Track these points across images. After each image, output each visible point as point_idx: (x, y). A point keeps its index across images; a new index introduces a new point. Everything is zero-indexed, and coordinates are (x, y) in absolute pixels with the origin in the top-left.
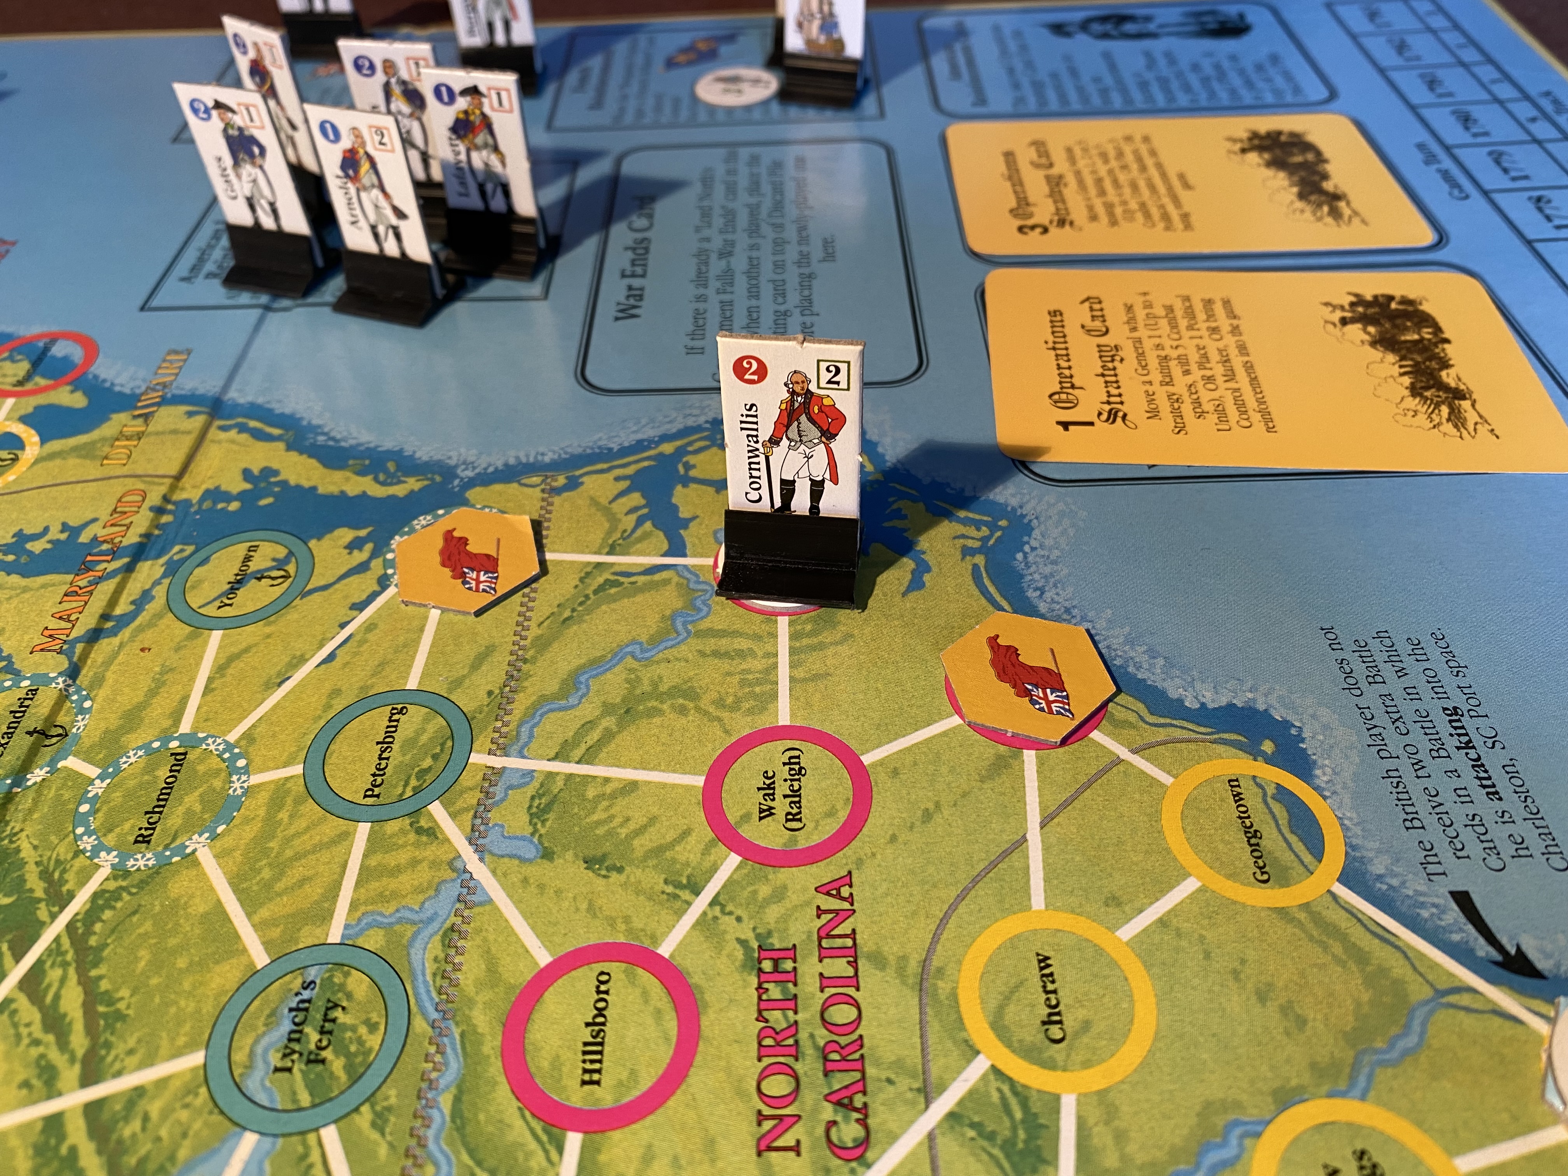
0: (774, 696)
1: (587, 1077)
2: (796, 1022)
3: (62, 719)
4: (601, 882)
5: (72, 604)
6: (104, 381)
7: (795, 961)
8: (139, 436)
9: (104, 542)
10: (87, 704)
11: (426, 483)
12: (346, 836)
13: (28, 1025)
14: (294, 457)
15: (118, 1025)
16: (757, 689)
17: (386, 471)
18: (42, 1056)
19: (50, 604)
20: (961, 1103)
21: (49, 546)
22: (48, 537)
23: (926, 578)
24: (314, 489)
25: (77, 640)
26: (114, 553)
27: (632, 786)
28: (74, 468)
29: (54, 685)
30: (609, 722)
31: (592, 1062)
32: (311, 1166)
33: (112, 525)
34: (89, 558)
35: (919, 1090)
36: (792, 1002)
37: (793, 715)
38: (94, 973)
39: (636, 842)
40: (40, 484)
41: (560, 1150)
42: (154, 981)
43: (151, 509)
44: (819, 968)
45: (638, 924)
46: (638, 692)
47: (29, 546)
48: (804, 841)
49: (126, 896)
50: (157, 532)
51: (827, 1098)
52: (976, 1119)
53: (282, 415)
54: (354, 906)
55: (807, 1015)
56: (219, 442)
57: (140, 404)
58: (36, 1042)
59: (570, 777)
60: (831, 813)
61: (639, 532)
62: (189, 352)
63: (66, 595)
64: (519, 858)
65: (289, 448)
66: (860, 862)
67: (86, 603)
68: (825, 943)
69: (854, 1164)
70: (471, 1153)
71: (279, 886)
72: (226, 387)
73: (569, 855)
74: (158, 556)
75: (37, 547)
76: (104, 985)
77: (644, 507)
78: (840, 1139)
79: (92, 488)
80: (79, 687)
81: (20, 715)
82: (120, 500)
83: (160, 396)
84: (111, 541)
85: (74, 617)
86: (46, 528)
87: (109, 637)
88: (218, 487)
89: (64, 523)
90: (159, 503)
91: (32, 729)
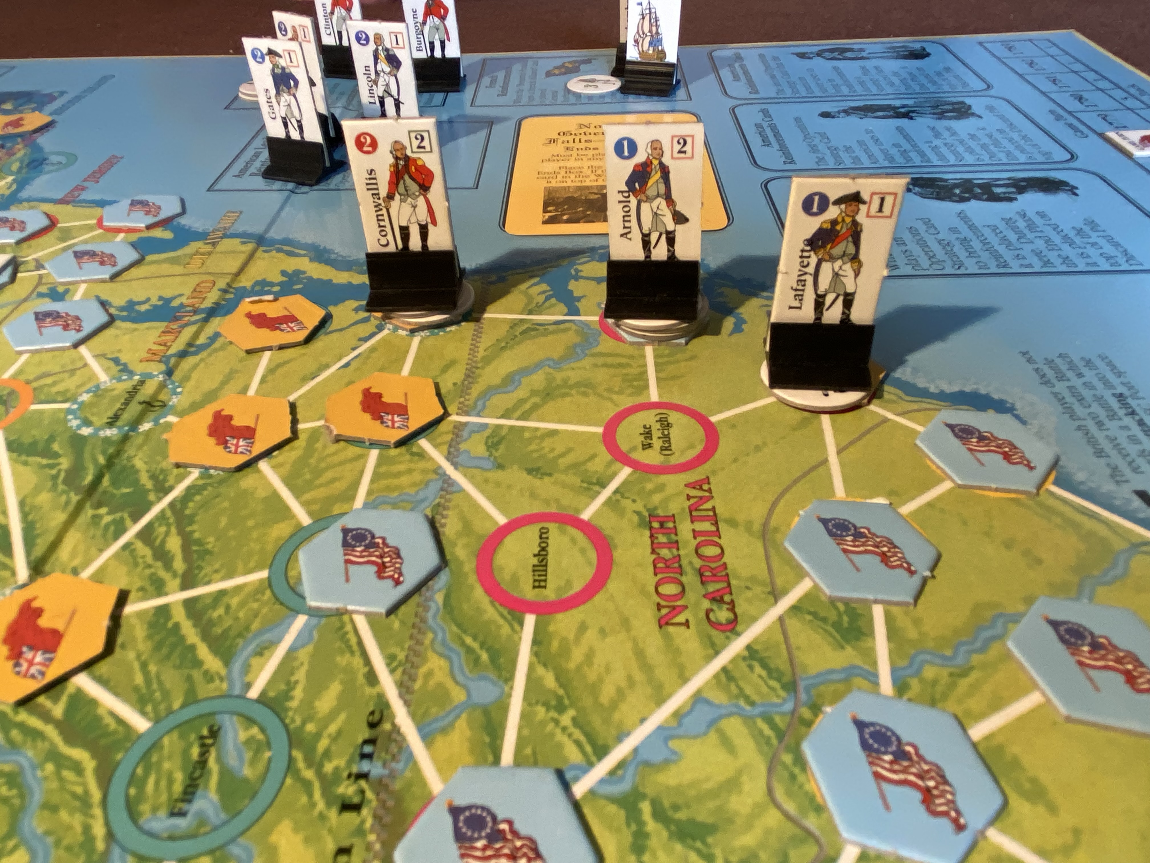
0: (646, 387)
1: (537, 584)
2: (679, 556)
3: (162, 397)
4: (537, 482)
5: (168, 338)
6: (184, 225)
7: (674, 522)
8: (209, 253)
9: (189, 306)
10: (179, 390)
12: (362, 458)
13: (143, 557)
14: (315, 265)
15: (207, 557)
16: (635, 383)
18: (153, 574)
19: (152, 337)
20: (800, 600)
21: (149, 308)
22: (151, 303)
23: (744, 326)
24: (330, 281)
25: (172, 355)
26: (195, 312)
27: (554, 433)
28: (166, 269)
29: (156, 379)
30: (536, 400)
31: (539, 575)
32: (346, 633)
33: (193, 298)
34: (178, 314)
35: (769, 593)
36: (676, 544)
37: (660, 396)
38: (189, 529)
39: (561, 461)
41: (521, 624)
42: (232, 533)
43: (219, 290)
44: (692, 527)
45: (565, 502)
46: (554, 385)
47: (137, 307)
48: (674, 460)
49: (210, 488)
50: (223, 303)
51: (705, 596)
52: (812, 610)
53: (306, 244)
54: (369, 493)
55: (687, 552)
56: (264, 259)
57: (209, 237)
58: (149, 566)
59: (512, 428)
60: (692, 446)
61: (547, 304)
62: (241, 212)
63: (163, 332)
64: (482, 468)
65: (311, 260)
66: (714, 472)
67: (177, 337)
68: (694, 513)
69: (728, 634)
70: (459, 626)
71: (318, 482)
72: (267, 230)
73: (515, 467)
75: (143, 308)
76: (196, 535)
77: (550, 291)
78: (716, 619)
79: (179, 279)
80: (173, 381)
81: (134, 394)
82: (197, 286)
83: (222, 234)
84: (193, 306)
85: (169, 344)
86: (148, 298)
87: (193, 356)
88: (264, 279)
89: (160, 296)
90: (225, 287)
91: (143, 401)
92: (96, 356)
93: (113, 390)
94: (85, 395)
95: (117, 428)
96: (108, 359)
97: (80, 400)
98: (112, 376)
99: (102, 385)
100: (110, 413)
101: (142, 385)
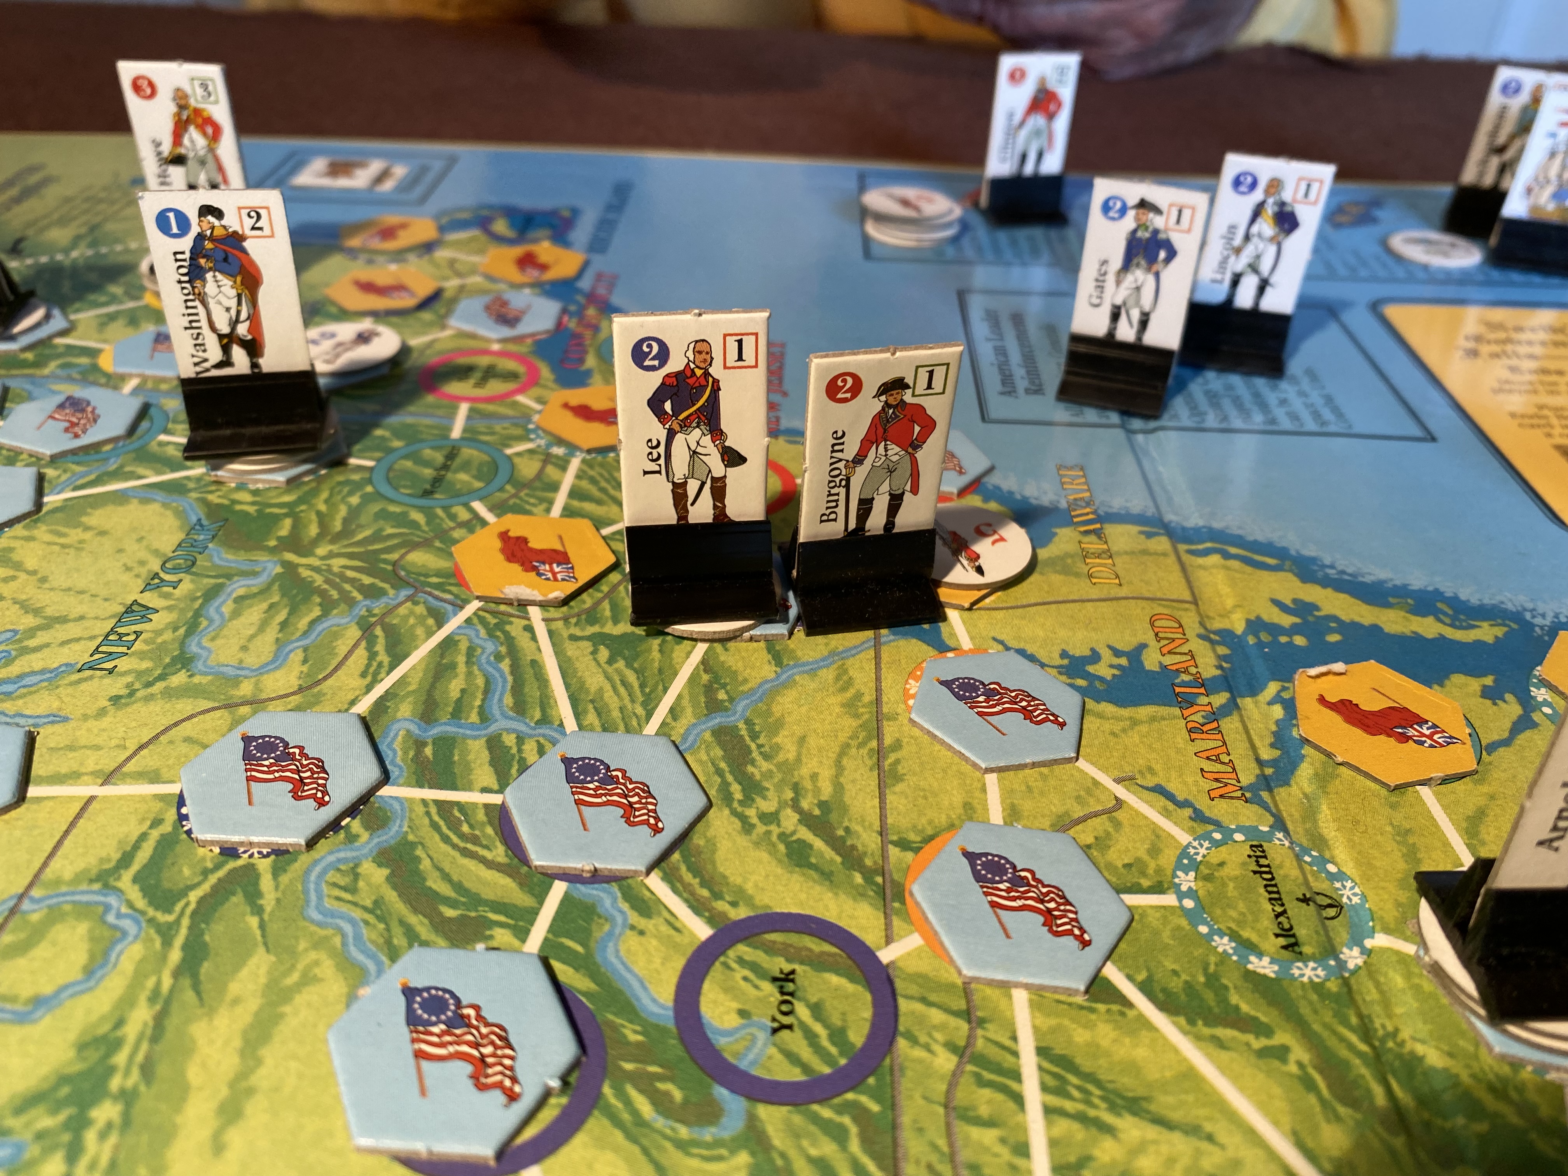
3: (1319, 885)
5: (1208, 743)
6: (1010, 492)
8: (1107, 554)
9: (1179, 671)
10: (1332, 868)
11: (1505, 629)
14: (1318, 590)
17: (1445, 614)
19: (1179, 740)
21: (1116, 672)
22: (1106, 661)
24: (1377, 627)
25: (1254, 786)
26: (1206, 685)
28: (1063, 584)
29: (1275, 841)
33: (1169, 652)
34: (1177, 690)
40: (1040, 600)
43: (1200, 636)
47: (1091, 669)
50: (1227, 665)
56: (1206, 568)
57: (1075, 520)
62: (1081, 468)
63: (1190, 731)
65: (1303, 580)
67: (1225, 743)
72: (1158, 508)
74: (1254, 691)
75: (1103, 670)
79: (1104, 607)
80: (1300, 846)
81: (1269, 876)
82: (1152, 624)
83: (1092, 513)
84: (1186, 671)
85: (1225, 758)
86: (1092, 650)
87: (1282, 786)
88: (1258, 618)
89: (1109, 647)
90: (1202, 631)
91: (1301, 897)
92: (1118, 781)
93: (1222, 864)
94: (1179, 873)
95: (1315, 962)
96: (1147, 789)
97: (1184, 888)
98: (1191, 831)
99: (1192, 851)
100: (1267, 923)
101: (1265, 857)
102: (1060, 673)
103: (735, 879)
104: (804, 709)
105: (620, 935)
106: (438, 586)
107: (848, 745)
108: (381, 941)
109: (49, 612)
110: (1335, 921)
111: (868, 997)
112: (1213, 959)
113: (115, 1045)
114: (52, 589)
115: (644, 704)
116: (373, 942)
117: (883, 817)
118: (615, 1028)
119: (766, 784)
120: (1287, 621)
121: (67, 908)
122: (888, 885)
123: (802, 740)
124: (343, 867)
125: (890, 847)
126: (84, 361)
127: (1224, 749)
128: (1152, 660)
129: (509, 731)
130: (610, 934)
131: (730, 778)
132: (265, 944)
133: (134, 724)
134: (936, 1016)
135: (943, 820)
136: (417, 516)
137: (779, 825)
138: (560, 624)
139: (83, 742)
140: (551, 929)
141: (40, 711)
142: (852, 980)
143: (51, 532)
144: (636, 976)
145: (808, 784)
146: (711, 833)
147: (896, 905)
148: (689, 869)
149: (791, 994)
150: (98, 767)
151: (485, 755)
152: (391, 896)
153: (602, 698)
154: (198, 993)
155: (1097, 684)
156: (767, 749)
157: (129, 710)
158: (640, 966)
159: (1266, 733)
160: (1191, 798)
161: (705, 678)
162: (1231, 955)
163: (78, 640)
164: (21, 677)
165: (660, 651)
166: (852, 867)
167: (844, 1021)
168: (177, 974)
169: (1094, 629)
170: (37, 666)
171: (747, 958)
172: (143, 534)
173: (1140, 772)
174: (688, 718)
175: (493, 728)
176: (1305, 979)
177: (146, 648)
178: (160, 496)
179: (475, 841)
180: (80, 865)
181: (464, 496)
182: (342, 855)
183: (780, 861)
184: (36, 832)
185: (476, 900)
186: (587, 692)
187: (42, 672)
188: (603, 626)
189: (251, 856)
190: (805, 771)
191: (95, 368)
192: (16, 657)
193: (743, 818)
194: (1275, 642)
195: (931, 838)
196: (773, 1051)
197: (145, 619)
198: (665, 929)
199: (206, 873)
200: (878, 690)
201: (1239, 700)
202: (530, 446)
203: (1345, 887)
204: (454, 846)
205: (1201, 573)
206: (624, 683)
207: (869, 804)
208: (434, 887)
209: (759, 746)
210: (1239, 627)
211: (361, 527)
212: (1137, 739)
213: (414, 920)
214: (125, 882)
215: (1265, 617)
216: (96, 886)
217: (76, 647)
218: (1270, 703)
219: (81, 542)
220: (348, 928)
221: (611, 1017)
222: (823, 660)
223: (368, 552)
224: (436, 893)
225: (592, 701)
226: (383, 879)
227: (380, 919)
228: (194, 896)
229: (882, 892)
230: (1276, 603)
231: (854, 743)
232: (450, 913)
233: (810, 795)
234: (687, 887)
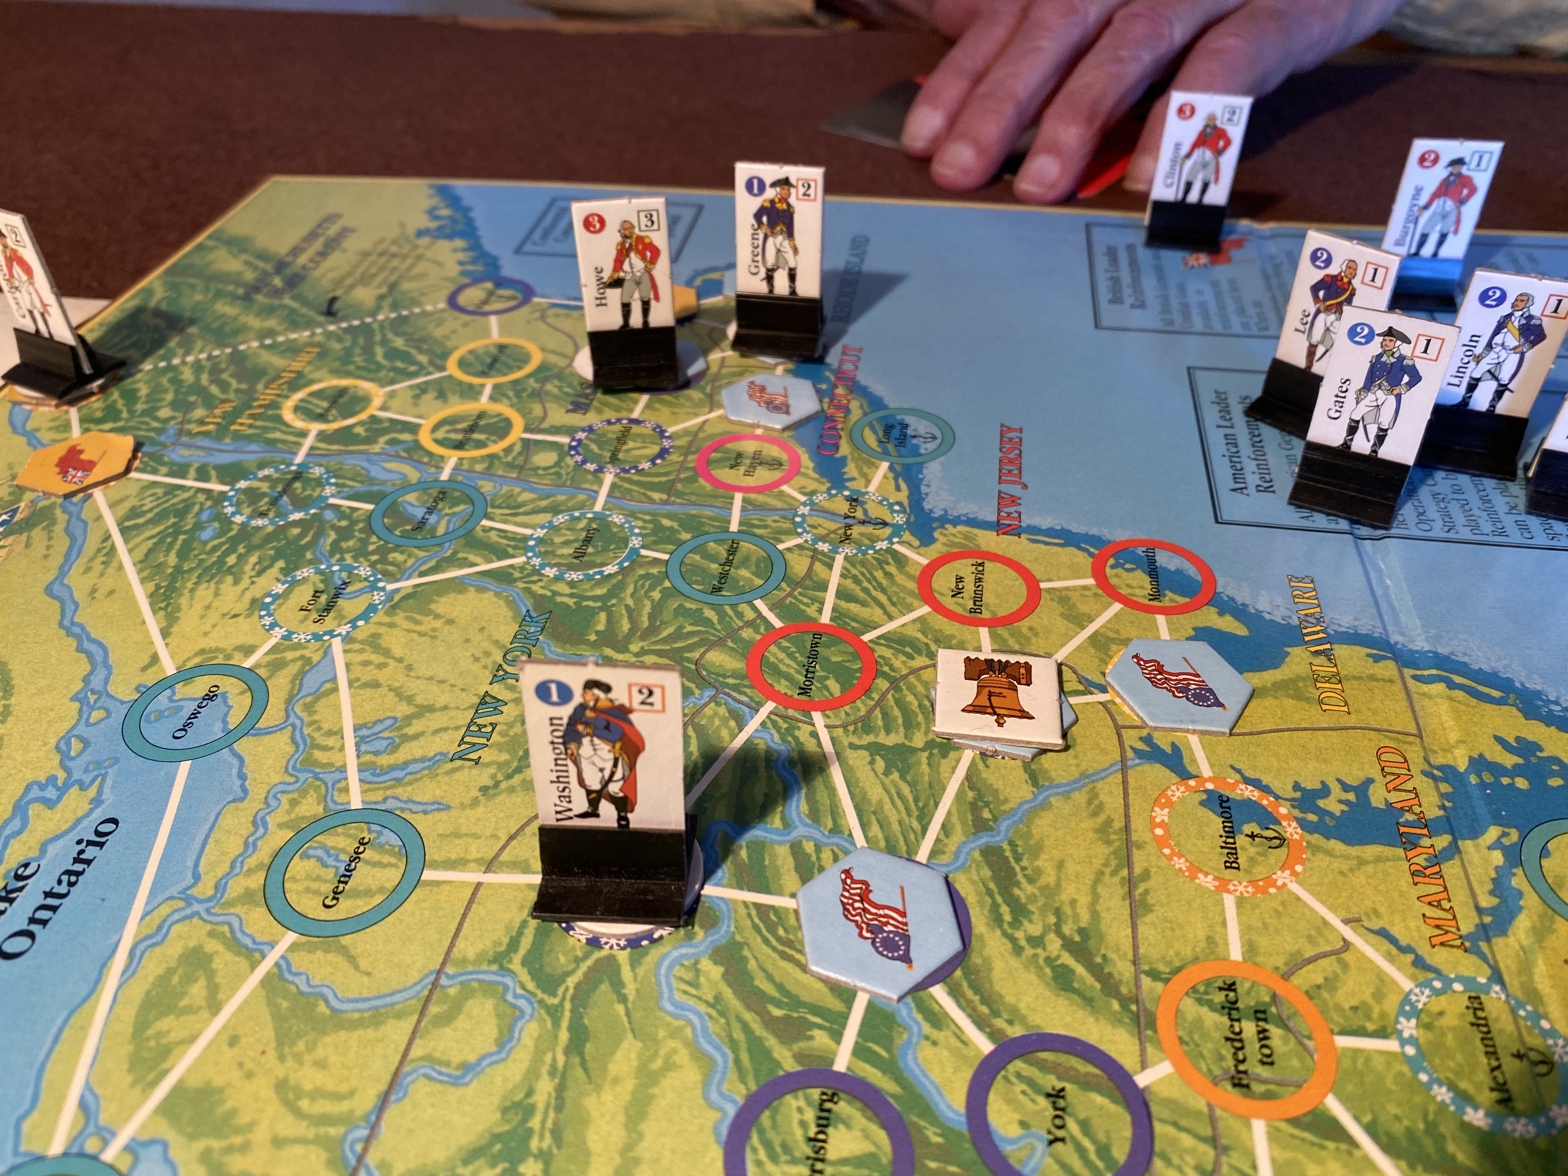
5: (1432, 888)
8: (1337, 679)
9: (1403, 810)
10: (1545, 1024)
14: (1542, 728)
21: (1345, 808)
22: (1335, 796)
25: (1473, 937)
26: (1429, 826)
29: (1493, 994)
33: (1395, 789)
34: (1402, 830)
40: (1274, 727)
43: (1424, 773)
50: (1449, 804)
56: (1431, 697)
57: (1306, 639)
62: (1311, 580)
63: (1413, 874)
65: (1527, 716)
67: (1445, 889)
74: (1475, 834)
75: (1333, 805)
79: (1334, 736)
80: (1516, 999)
81: (1484, 1029)
82: (1379, 759)
83: (1322, 631)
84: (1410, 810)
85: (1446, 905)
86: (1323, 783)
87: (1499, 936)
88: (1481, 755)
89: (1338, 780)
90: (1426, 767)
91: (1515, 1051)
92: (1346, 922)
94: (1402, 1019)
95: (1527, 1117)
96: (1372, 931)
97: (1406, 1034)
98: (1413, 977)
99: (1414, 998)
100: (1483, 1076)
101: (1482, 1009)
102: (1293, 807)
103: (1010, 999)
104: (1060, 833)
105: (917, 1043)
106: (735, 687)
107: (1102, 873)
108: (723, 1034)
109: (419, 700)
110: (1546, 1079)
111: (1127, 1118)
112: (1432, 1108)
113: (530, 1110)
114: (417, 678)
115: (920, 819)
116: (717, 1035)
117: (1135, 947)
118: (920, 1130)
119: (1031, 908)
120: (1509, 760)
121: (475, 985)
122: (1142, 1014)
123: (1060, 865)
124: (686, 963)
125: (1143, 976)
126: (406, 437)
127: (1444, 895)
128: (1378, 796)
129: (809, 838)
130: (909, 1043)
131: (999, 899)
132: (632, 1030)
133: (502, 815)
134: (1187, 1140)
135: (1188, 953)
136: (709, 613)
137: (1044, 949)
138: (840, 732)
139: (464, 830)
140: (860, 1034)
141: (427, 798)
142: (1114, 1101)
143: (408, 618)
144: (932, 1082)
145: (1067, 910)
146: (987, 952)
147: (1149, 1033)
148: (971, 986)
149: (1063, 1110)
150: (480, 855)
151: (790, 862)
152: (728, 993)
153: (882, 808)
154: (586, 1070)
155: (1327, 819)
156: (1029, 872)
157: (497, 800)
158: (936, 1074)
159: (1487, 879)
160: (1413, 944)
161: (971, 794)
162: (1447, 1106)
163: (446, 729)
164: (406, 764)
165: (929, 764)
166: (1109, 995)
167: (1109, 1138)
168: (567, 1052)
169: (1325, 761)
170: (418, 754)
171: (1024, 1074)
172: (483, 624)
173: (1366, 914)
174: (958, 836)
175: (794, 835)
176: (1517, 1134)
177: (502, 740)
178: (491, 584)
179: (789, 943)
180: (479, 947)
181: (747, 593)
182: (684, 951)
183: (1047, 984)
184: (441, 913)
185: (796, 1002)
186: (869, 802)
187: (423, 760)
188: (877, 736)
189: (611, 947)
190: (1064, 897)
191: (417, 446)
192: (399, 745)
193: (1013, 940)
194: (1497, 785)
195: (1179, 970)
196: (1049, 1161)
197: (497, 711)
198: (953, 1041)
199: (578, 961)
200: (1127, 816)
201: (1460, 843)
202: (799, 541)
203: (1556, 1045)
204: (774, 949)
205: (1426, 702)
206: (900, 795)
207: (1123, 934)
208: (762, 986)
209: (1023, 869)
210: (1462, 765)
211: (662, 622)
212: (1363, 880)
213: (748, 1016)
214: (516, 964)
215: (1489, 756)
216: (494, 967)
217: (446, 736)
218: (1490, 848)
219: (434, 630)
220: (696, 1021)
221: (914, 1119)
222: (1076, 781)
223: (673, 649)
224: (764, 993)
225: (874, 813)
226: (719, 976)
227: (722, 1014)
228: (571, 982)
229: (1136, 1019)
230: (1499, 740)
231: (1108, 871)
232: (777, 1012)
233: (1070, 921)
234: (969, 1002)
